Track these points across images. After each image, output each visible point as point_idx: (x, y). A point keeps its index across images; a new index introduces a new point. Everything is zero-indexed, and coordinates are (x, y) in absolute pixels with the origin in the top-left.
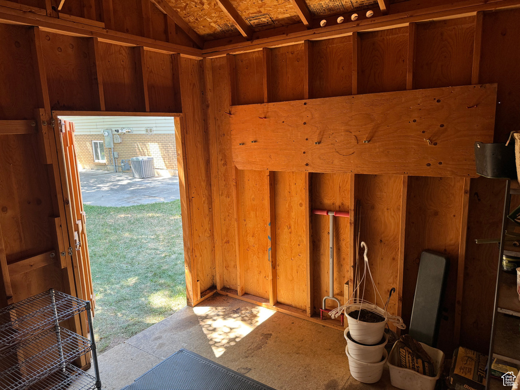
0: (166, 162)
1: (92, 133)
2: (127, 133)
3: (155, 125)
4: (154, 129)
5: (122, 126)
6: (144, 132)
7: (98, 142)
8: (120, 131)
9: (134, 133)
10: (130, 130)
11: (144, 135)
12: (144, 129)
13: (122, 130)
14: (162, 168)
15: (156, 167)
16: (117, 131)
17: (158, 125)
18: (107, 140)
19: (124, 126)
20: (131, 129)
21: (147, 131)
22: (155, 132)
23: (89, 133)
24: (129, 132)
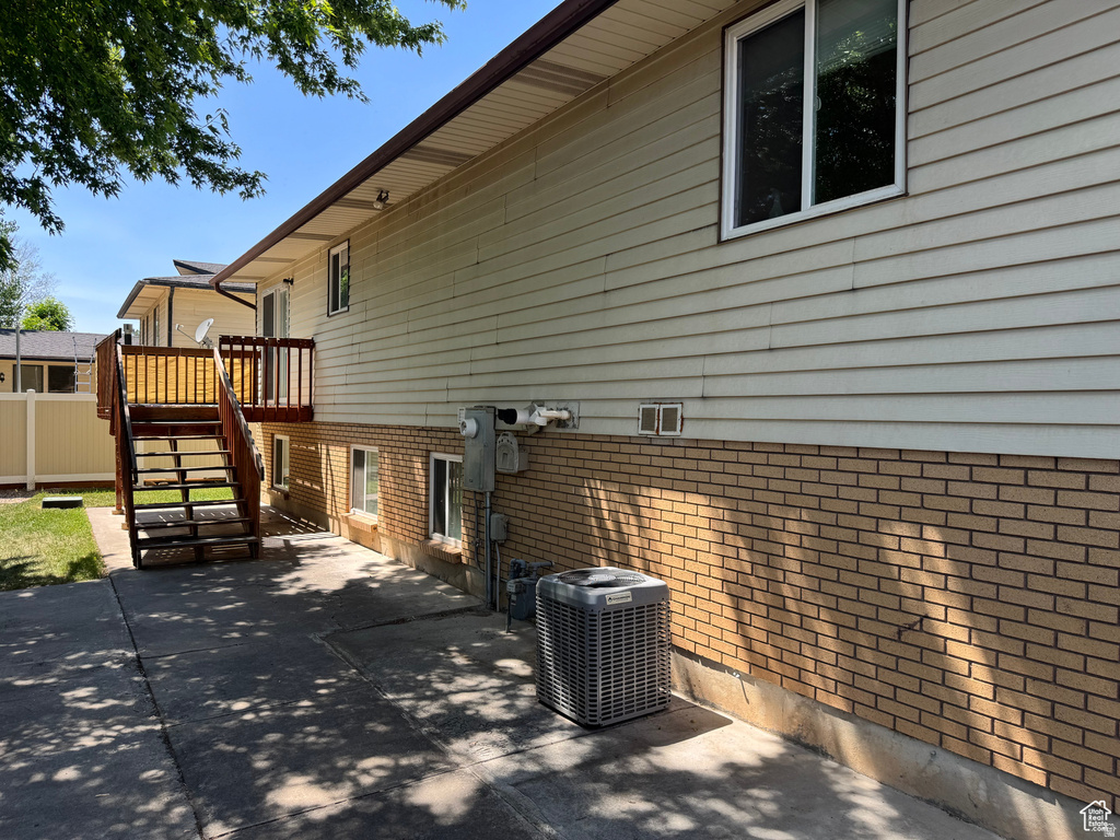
0: (753, 633)
1: (432, 422)
2: (553, 429)
3: (696, 389)
4: (692, 409)
5: (533, 394)
6: (633, 429)
7: (448, 458)
8: (521, 417)
9: (586, 428)
10: (565, 415)
11: (629, 440)
12: (634, 410)
13: (531, 411)
14: (716, 658)
15: (678, 641)
16: (510, 416)
17: (714, 388)
18: (474, 452)
19: (542, 394)
20: (573, 407)
21: (648, 418)
22: (691, 431)
23: (420, 422)
24: (560, 423)
